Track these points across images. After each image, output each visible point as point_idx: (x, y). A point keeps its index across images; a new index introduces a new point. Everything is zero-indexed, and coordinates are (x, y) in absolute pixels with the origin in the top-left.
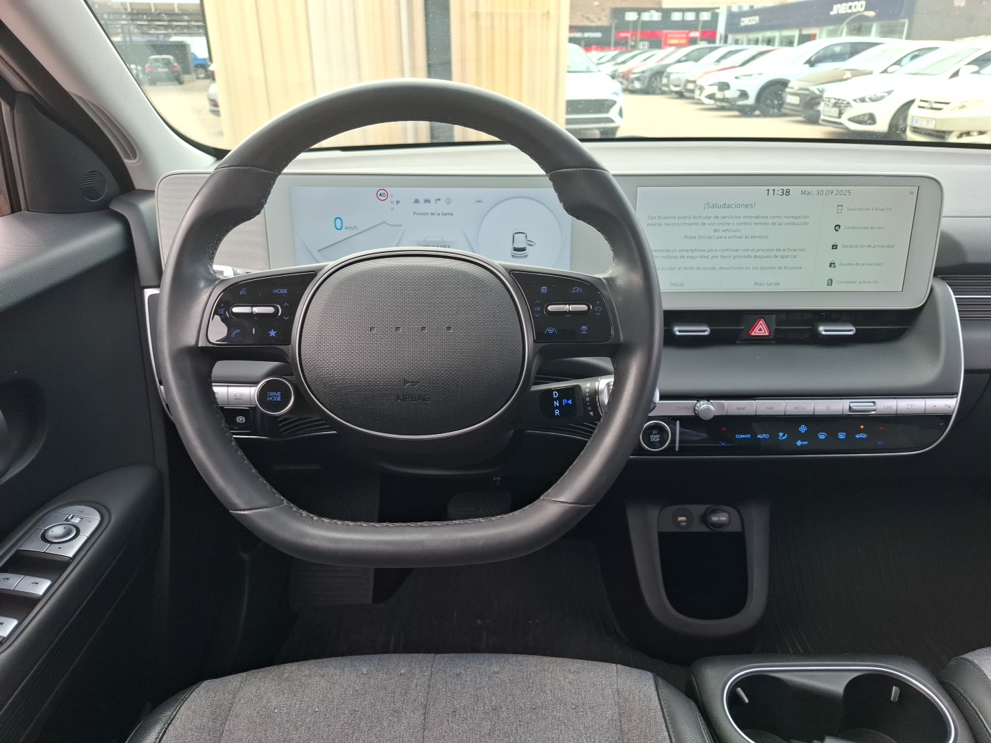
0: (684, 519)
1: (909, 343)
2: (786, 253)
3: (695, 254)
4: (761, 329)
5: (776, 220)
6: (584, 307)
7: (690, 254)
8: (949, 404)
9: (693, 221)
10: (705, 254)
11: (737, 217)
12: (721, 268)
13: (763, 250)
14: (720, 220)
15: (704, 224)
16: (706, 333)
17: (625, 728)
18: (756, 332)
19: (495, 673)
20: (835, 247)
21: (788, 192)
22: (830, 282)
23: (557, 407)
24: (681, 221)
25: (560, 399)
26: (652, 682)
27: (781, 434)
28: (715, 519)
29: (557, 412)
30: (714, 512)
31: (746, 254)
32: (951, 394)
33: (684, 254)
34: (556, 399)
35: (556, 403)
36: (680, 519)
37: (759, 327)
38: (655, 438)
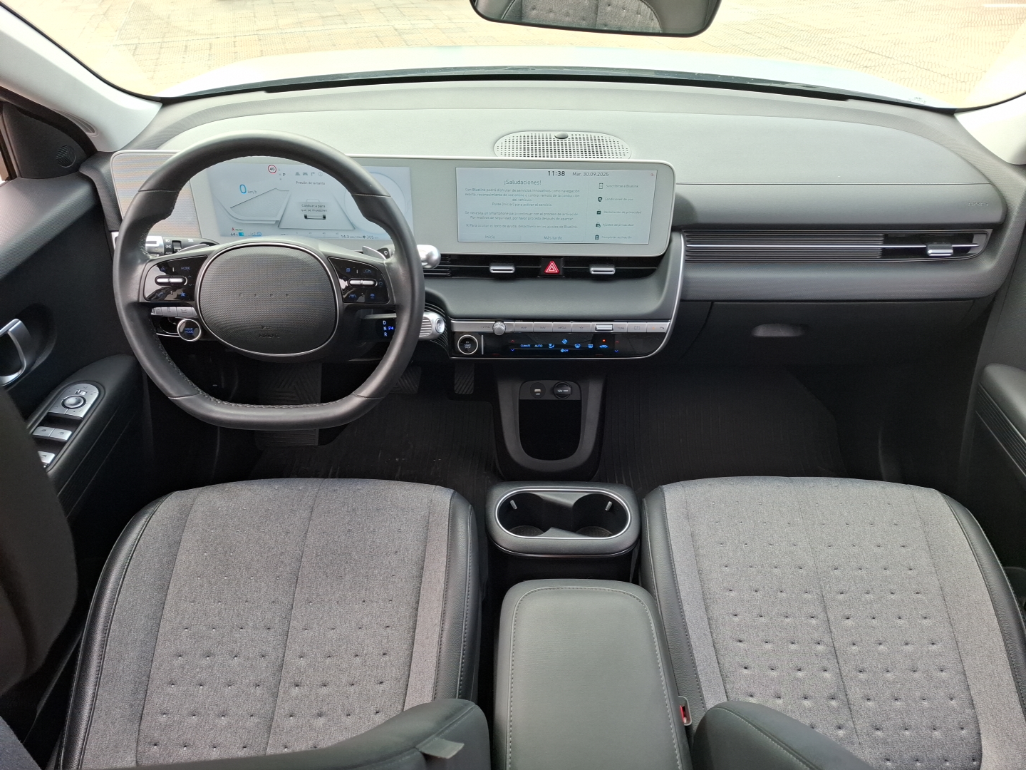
0: (539, 390)
1: (650, 282)
2: (565, 217)
3: (501, 216)
4: (552, 268)
5: (555, 193)
6: (371, 283)
7: (497, 216)
8: (665, 327)
9: (497, 193)
10: (508, 216)
11: (529, 191)
12: (520, 226)
13: (548, 214)
14: (516, 193)
15: (505, 195)
16: (512, 272)
17: (430, 520)
18: (548, 270)
19: (358, 489)
20: (599, 213)
21: (563, 173)
22: (597, 237)
23: (385, 331)
24: (488, 193)
25: (387, 326)
26: (450, 496)
27: (550, 345)
28: (560, 391)
29: (386, 334)
30: (561, 386)
31: (537, 216)
32: (666, 320)
33: (492, 215)
34: (385, 326)
35: (385, 328)
36: (536, 390)
37: (550, 267)
38: (468, 346)
